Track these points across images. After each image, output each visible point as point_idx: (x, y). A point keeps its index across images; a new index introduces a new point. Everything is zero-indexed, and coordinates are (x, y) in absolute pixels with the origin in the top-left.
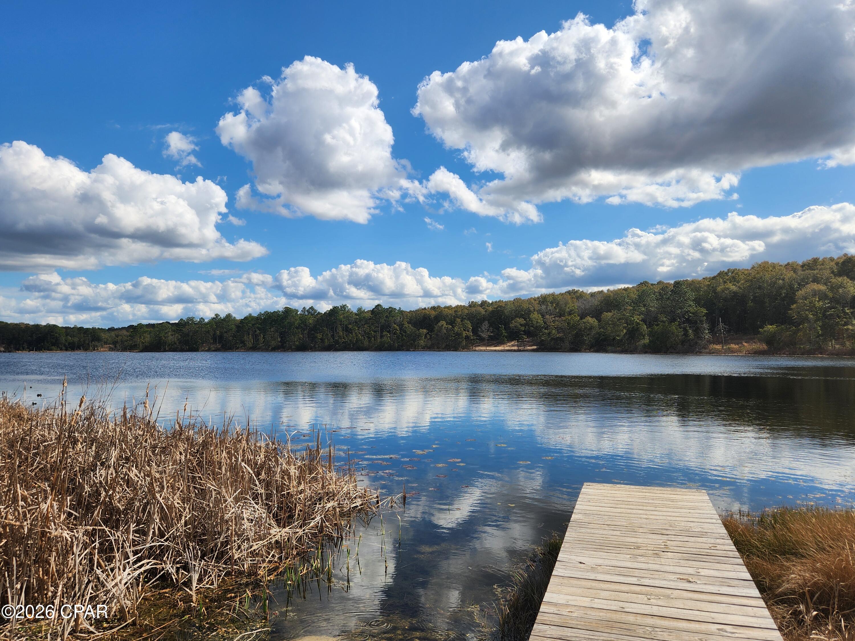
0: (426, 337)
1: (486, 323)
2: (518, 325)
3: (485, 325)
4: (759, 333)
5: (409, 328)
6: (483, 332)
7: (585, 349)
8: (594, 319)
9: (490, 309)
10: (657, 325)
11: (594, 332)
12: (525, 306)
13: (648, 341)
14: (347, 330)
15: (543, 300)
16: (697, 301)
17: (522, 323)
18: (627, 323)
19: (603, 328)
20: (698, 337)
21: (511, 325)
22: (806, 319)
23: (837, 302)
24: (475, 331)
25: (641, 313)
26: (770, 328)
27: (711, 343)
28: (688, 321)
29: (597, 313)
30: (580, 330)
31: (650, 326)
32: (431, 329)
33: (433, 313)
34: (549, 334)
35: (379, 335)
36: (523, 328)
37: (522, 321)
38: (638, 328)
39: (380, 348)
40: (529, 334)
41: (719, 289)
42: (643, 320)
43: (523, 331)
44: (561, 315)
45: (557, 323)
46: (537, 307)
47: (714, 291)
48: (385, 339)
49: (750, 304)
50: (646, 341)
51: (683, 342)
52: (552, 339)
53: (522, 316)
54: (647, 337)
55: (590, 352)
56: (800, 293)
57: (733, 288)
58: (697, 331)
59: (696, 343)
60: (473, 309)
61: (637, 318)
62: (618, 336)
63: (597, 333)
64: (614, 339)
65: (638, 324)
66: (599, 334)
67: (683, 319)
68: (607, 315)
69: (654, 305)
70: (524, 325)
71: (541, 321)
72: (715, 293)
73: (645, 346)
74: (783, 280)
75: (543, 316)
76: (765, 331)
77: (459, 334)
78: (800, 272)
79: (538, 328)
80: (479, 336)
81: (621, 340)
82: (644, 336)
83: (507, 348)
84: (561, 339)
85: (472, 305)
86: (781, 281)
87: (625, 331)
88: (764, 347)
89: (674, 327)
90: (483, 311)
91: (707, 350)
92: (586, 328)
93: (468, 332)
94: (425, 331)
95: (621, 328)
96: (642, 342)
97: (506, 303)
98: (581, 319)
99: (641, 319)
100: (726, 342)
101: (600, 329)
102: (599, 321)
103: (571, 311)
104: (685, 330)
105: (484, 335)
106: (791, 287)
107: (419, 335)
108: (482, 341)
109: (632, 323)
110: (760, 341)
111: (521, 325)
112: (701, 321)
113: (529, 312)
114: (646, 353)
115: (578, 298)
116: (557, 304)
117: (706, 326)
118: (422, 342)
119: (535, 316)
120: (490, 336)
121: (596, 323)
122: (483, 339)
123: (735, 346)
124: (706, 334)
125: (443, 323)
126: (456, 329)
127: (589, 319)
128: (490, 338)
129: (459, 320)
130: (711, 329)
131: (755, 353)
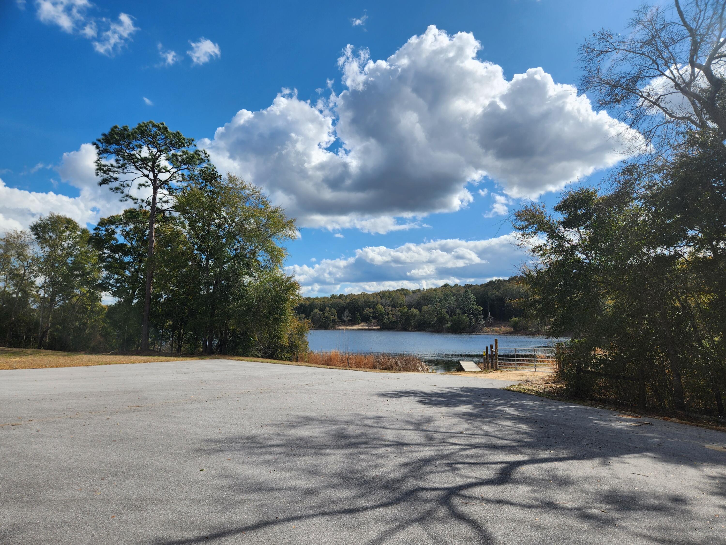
1: (346, 310)
2: (368, 312)
3: (347, 313)
4: (509, 322)
6: (345, 317)
7: (412, 329)
8: (417, 310)
9: (348, 301)
10: (455, 315)
11: (417, 318)
12: (371, 299)
13: (450, 325)
15: (383, 295)
16: (477, 301)
17: (371, 311)
18: (437, 313)
19: (423, 316)
20: (478, 323)
21: (364, 313)
24: (339, 316)
25: (446, 307)
26: (515, 319)
27: (485, 327)
28: (472, 313)
29: (418, 305)
30: (409, 317)
31: (451, 316)
32: (308, 314)
33: (308, 303)
34: (389, 318)
36: (372, 315)
38: (444, 317)
40: (375, 318)
41: (489, 293)
42: (447, 312)
43: (372, 317)
44: (395, 306)
45: (393, 312)
46: (379, 299)
47: (487, 294)
50: (449, 325)
51: (469, 326)
52: (391, 322)
53: (370, 307)
54: (449, 322)
55: (414, 331)
57: (498, 293)
58: (477, 319)
59: (477, 327)
60: (336, 300)
61: (443, 311)
62: (432, 321)
63: (419, 319)
64: (430, 323)
65: (444, 314)
67: (469, 312)
68: (425, 308)
69: (452, 301)
70: (372, 313)
71: (383, 310)
72: (487, 296)
73: (448, 328)
75: (384, 307)
76: (512, 321)
77: (328, 318)
79: (382, 315)
80: (343, 320)
81: (434, 324)
82: (447, 322)
83: (360, 328)
84: (396, 322)
86: (522, 291)
87: (436, 318)
88: (512, 329)
89: (464, 317)
90: (342, 302)
91: (482, 331)
92: (412, 315)
93: (335, 316)
94: (304, 315)
95: (434, 316)
96: (446, 325)
98: (409, 309)
99: (445, 311)
100: (493, 325)
101: (421, 316)
102: (420, 311)
103: (401, 303)
104: (471, 319)
105: (346, 319)
108: (344, 323)
109: (441, 313)
110: (509, 326)
112: (480, 314)
113: (375, 304)
114: (449, 332)
116: (393, 299)
117: (482, 317)
119: (379, 307)
120: (349, 320)
121: (418, 312)
122: (345, 321)
123: (497, 329)
124: (482, 322)
125: (316, 310)
126: (326, 314)
127: (413, 309)
128: (350, 321)
129: (328, 309)
130: (485, 318)
131: (507, 333)
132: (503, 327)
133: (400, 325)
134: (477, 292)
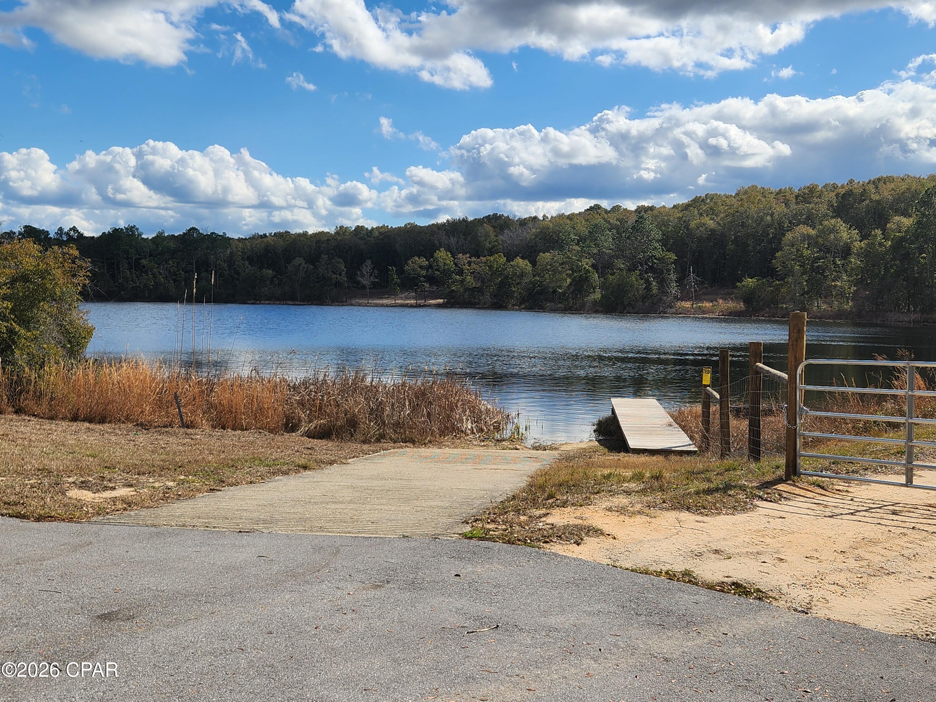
0: (272, 281)
1: (369, 262)
2: (416, 267)
3: (368, 266)
4: (736, 287)
5: (245, 266)
6: (363, 276)
7: (513, 305)
8: (527, 262)
10: (613, 274)
11: (526, 280)
12: (426, 237)
13: (599, 296)
15: (453, 229)
16: (664, 242)
17: (424, 264)
18: (572, 269)
19: (539, 275)
20: (663, 292)
21: (406, 268)
22: (791, 272)
23: (828, 251)
24: (351, 276)
25: (593, 256)
26: (750, 282)
27: (678, 299)
28: (652, 269)
29: (531, 253)
30: (507, 277)
31: (602, 275)
32: (280, 269)
33: (280, 243)
34: (462, 281)
36: (424, 273)
37: (423, 262)
38: (587, 278)
40: (431, 280)
41: (693, 224)
42: (593, 266)
43: (424, 277)
44: (479, 254)
45: (473, 266)
46: (444, 239)
47: (687, 227)
49: (731, 247)
50: (597, 295)
51: (644, 298)
52: (467, 289)
53: (421, 253)
54: (598, 290)
55: (520, 310)
56: (789, 236)
57: (711, 224)
58: (663, 282)
59: (661, 299)
60: (343, 239)
61: (586, 263)
62: (560, 287)
63: (531, 282)
64: (555, 291)
65: (588, 271)
66: (534, 284)
67: (645, 267)
68: (545, 257)
69: (609, 245)
70: (426, 268)
72: (688, 229)
73: (595, 302)
74: (772, 215)
75: (454, 255)
76: (744, 286)
77: (325, 279)
78: (793, 206)
79: (447, 273)
80: (358, 283)
81: (564, 294)
82: (594, 288)
83: (399, 302)
84: (480, 290)
85: (342, 232)
86: (769, 218)
87: (569, 280)
88: (741, 306)
90: (360, 243)
91: (674, 310)
92: (515, 274)
93: (340, 275)
94: (270, 272)
95: (564, 275)
96: (592, 297)
97: (396, 230)
98: (508, 260)
99: (590, 263)
100: (698, 298)
101: (534, 276)
102: (534, 263)
103: (493, 247)
104: (647, 282)
105: (365, 282)
107: (262, 279)
108: (362, 291)
109: (579, 269)
110: (737, 297)
111: (421, 267)
112: (668, 270)
113: (433, 246)
114: (596, 312)
115: (501, 227)
116: (473, 237)
117: (673, 277)
119: (443, 256)
120: (373, 283)
121: (529, 267)
122: (364, 287)
123: (708, 305)
124: (674, 289)
125: (299, 261)
126: (321, 270)
127: (519, 261)
128: (374, 285)
129: (325, 257)
130: (680, 281)
131: (730, 314)
132: (721, 301)
133: (487, 298)
134: (665, 224)
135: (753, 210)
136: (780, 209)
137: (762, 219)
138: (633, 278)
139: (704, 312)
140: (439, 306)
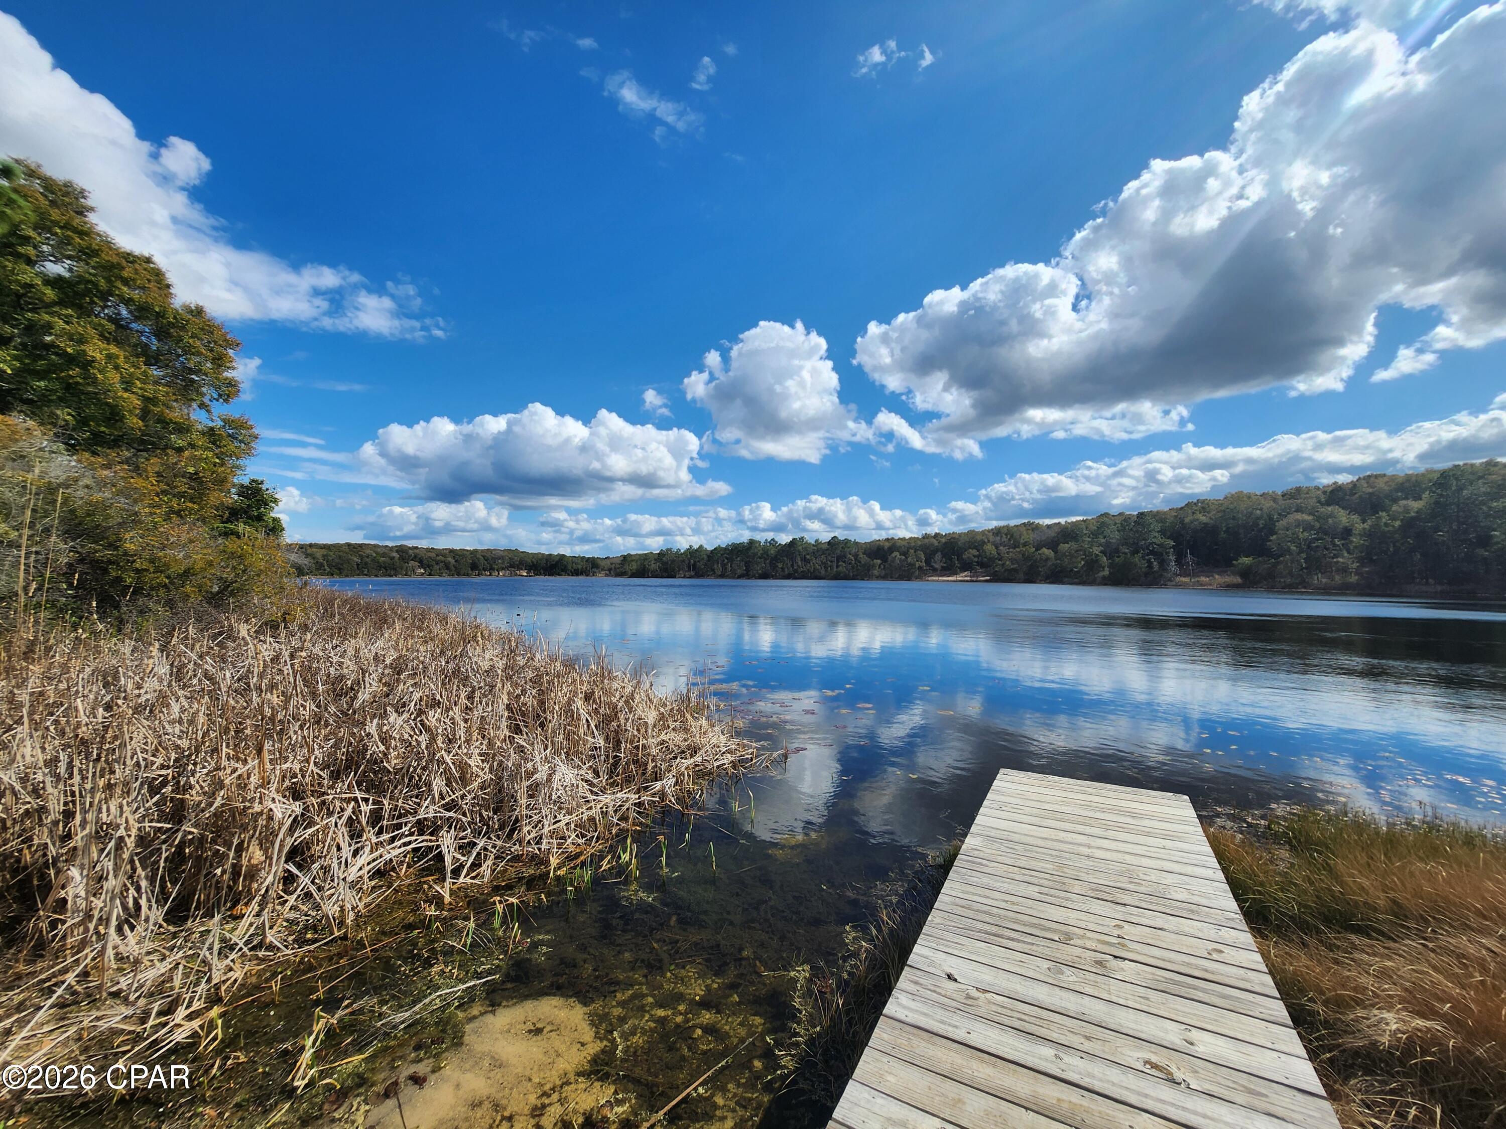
0: (880, 567)
1: (939, 554)
2: (971, 556)
3: (938, 556)
4: (1233, 565)
5: (864, 559)
6: (936, 563)
7: (1041, 580)
8: (1050, 551)
9: (943, 540)
10: (1118, 557)
11: (1050, 563)
12: (979, 538)
13: (1108, 573)
14: (805, 560)
15: (997, 531)
16: (1163, 532)
17: (975, 554)
18: (1085, 555)
19: (1060, 559)
20: (1164, 570)
21: (964, 557)
22: (1289, 551)
23: (1326, 533)
24: (928, 562)
25: (1101, 545)
26: (1246, 560)
27: (1177, 576)
28: (1152, 552)
29: (1053, 544)
30: (1036, 562)
31: (1110, 557)
32: (884, 559)
33: (887, 545)
34: (1003, 565)
35: (835, 565)
36: (976, 560)
37: (975, 552)
38: (1097, 560)
39: (836, 577)
40: (982, 565)
41: (1187, 520)
42: (1103, 552)
43: (976, 562)
44: (1015, 546)
45: (1011, 554)
46: (991, 538)
47: (1182, 522)
48: (840, 568)
49: (1223, 535)
50: (1106, 572)
51: (1146, 574)
52: (1006, 570)
53: (975, 548)
54: (1106, 568)
55: (1046, 583)
56: (1283, 523)
57: (1204, 519)
58: (1163, 563)
59: (1162, 575)
60: (926, 541)
61: (1096, 550)
62: (1076, 567)
63: (1053, 565)
64: (1072, 570)
65: (1097, 556)
66: (1055, 565)
67: (1147, 551)
68: (1064, 547)
69: (1115, 536)
70: (978, 556)
71: (994, 552)
72: (1183, 524)
73: (1104, 577)
74: (1261, 509)
75: (997, 548)
76: (1239, 564)
77: (912, 565)
78: (1281, 502)
79: (992, 560)
80: (934, 567)
81: (1079, 572)
82: (1103, 568)
83: (960, 579)
84: (1015, 570)
85: (926, 536)
86: (1258, 512)
87: (1083, 563)
88: (1238, 580)
90: (936, 543)
91: (1174, 583)
92: (1041, 560)
93: (921, 562)
94: (879, 561)
95: (1079, 559)
96: (1101, 574)
97: (960, 535)
98: (1037, 550)
99: (1100, 551)
100: (1195, 575)
101: (1056, 560)
102: (1056, 552)
103: (1026, 542)
104: (1149, 561)
105: (936, 566)
106: (1270, 518)
107: (874, 566)
108: (935, 571)
109: (1091, 554)
110: (1234, 573)
111: (974, 556)
112: (1167, 553)
113: (984, 543)
114: (1105, 584)
115: (1033, 530)
116: (1012, 536)
117: (1172, 558)
118: (876, 572)
119: (989, 548)
120: (943, 567)
121: (1052, 554)
122: (937, 570)
123: (1203, 579)
124: (1173, 566)
125: (896, 554)
126: (909, 560)
127: (1045, 550)
128: (943, 569)
129: (912, 551)
130: (1179, 561)
131: (1228, 586)
132: (1218, 576)
133: (1021, 576)
134: (1162, 521)
135: (1242, 507)
136: (1267, 505)
137: (1251, 513)
138: (1136, 559)
139: (1202, 585)
140: (986, 581)
